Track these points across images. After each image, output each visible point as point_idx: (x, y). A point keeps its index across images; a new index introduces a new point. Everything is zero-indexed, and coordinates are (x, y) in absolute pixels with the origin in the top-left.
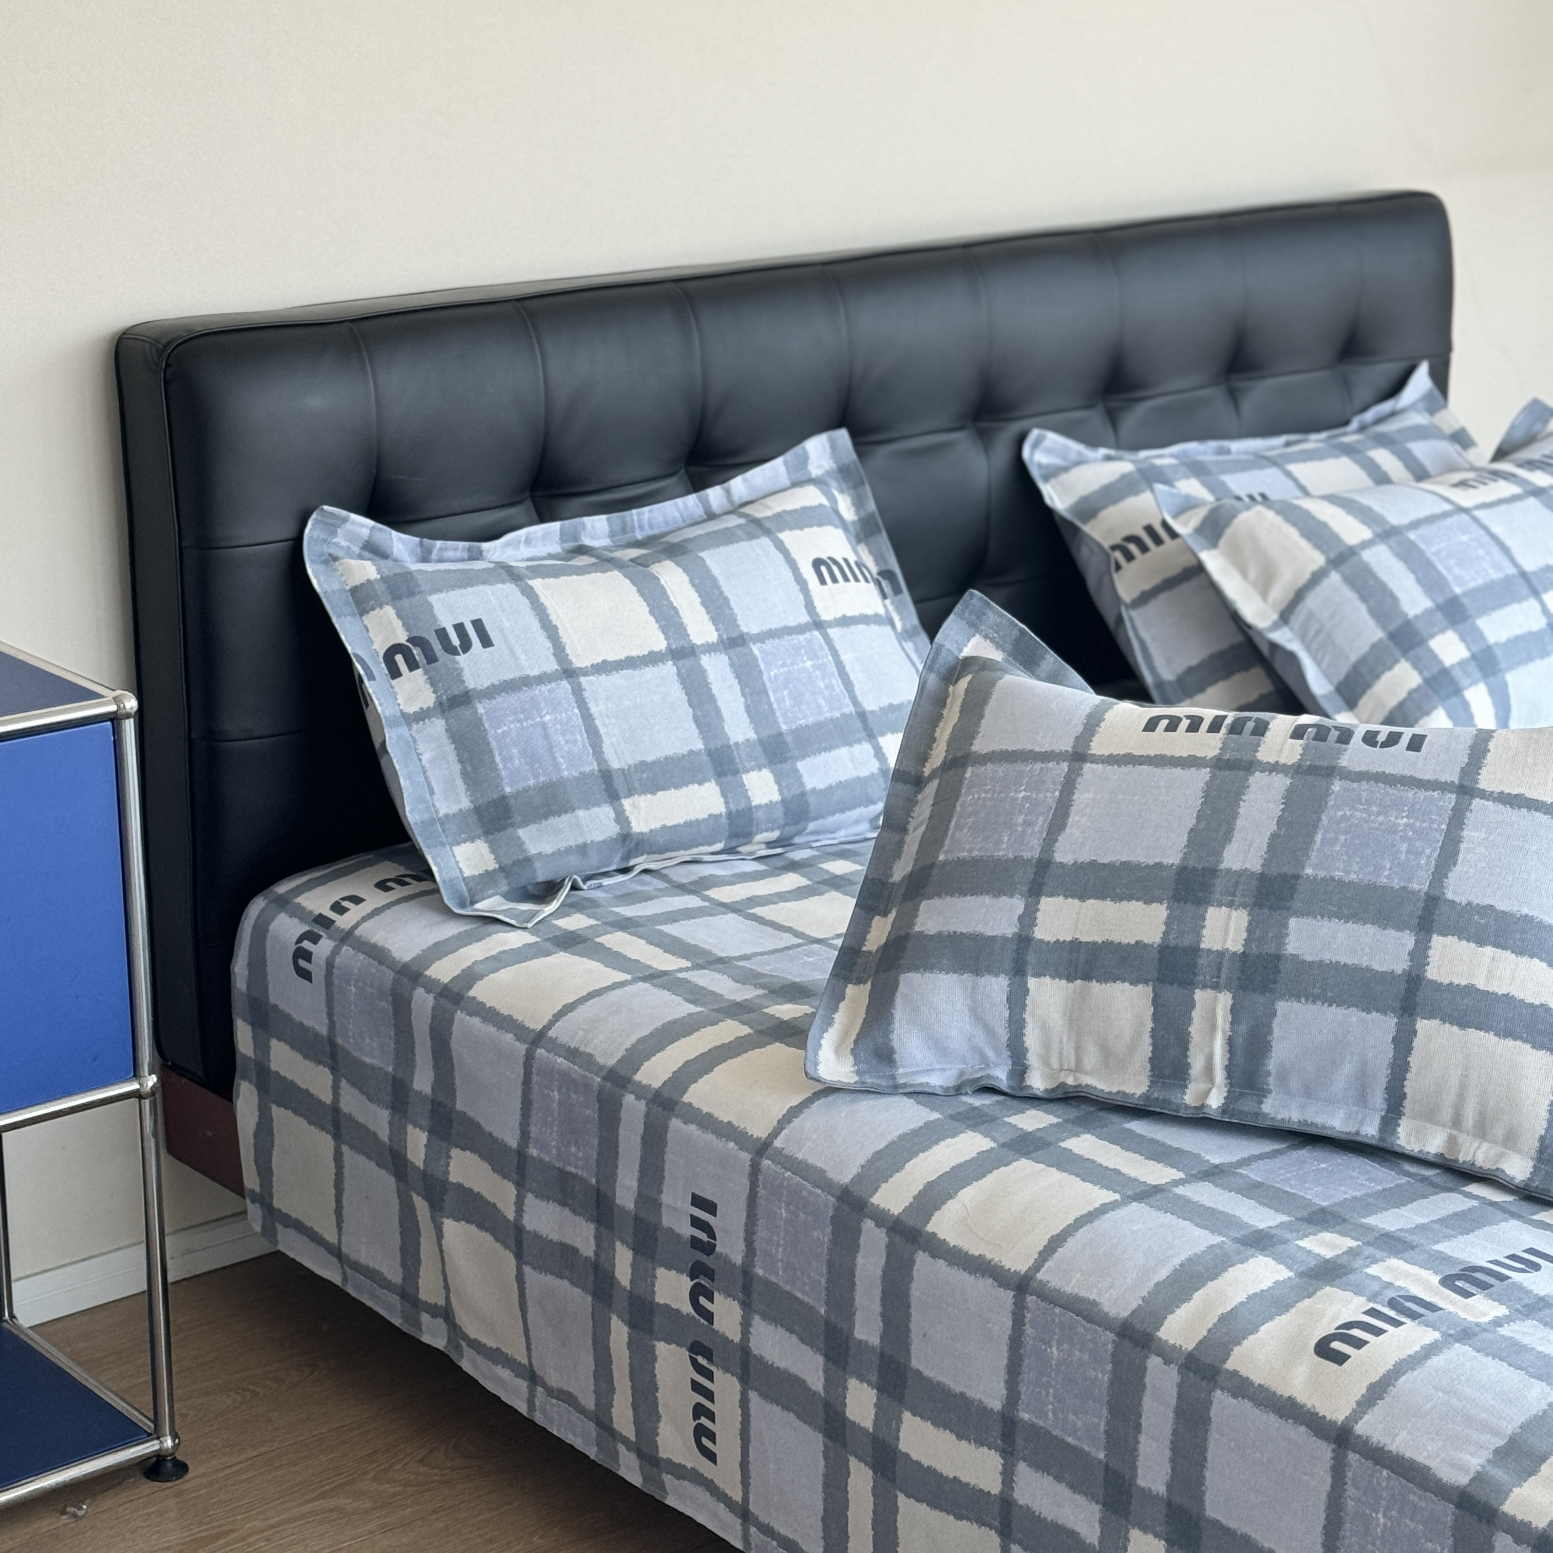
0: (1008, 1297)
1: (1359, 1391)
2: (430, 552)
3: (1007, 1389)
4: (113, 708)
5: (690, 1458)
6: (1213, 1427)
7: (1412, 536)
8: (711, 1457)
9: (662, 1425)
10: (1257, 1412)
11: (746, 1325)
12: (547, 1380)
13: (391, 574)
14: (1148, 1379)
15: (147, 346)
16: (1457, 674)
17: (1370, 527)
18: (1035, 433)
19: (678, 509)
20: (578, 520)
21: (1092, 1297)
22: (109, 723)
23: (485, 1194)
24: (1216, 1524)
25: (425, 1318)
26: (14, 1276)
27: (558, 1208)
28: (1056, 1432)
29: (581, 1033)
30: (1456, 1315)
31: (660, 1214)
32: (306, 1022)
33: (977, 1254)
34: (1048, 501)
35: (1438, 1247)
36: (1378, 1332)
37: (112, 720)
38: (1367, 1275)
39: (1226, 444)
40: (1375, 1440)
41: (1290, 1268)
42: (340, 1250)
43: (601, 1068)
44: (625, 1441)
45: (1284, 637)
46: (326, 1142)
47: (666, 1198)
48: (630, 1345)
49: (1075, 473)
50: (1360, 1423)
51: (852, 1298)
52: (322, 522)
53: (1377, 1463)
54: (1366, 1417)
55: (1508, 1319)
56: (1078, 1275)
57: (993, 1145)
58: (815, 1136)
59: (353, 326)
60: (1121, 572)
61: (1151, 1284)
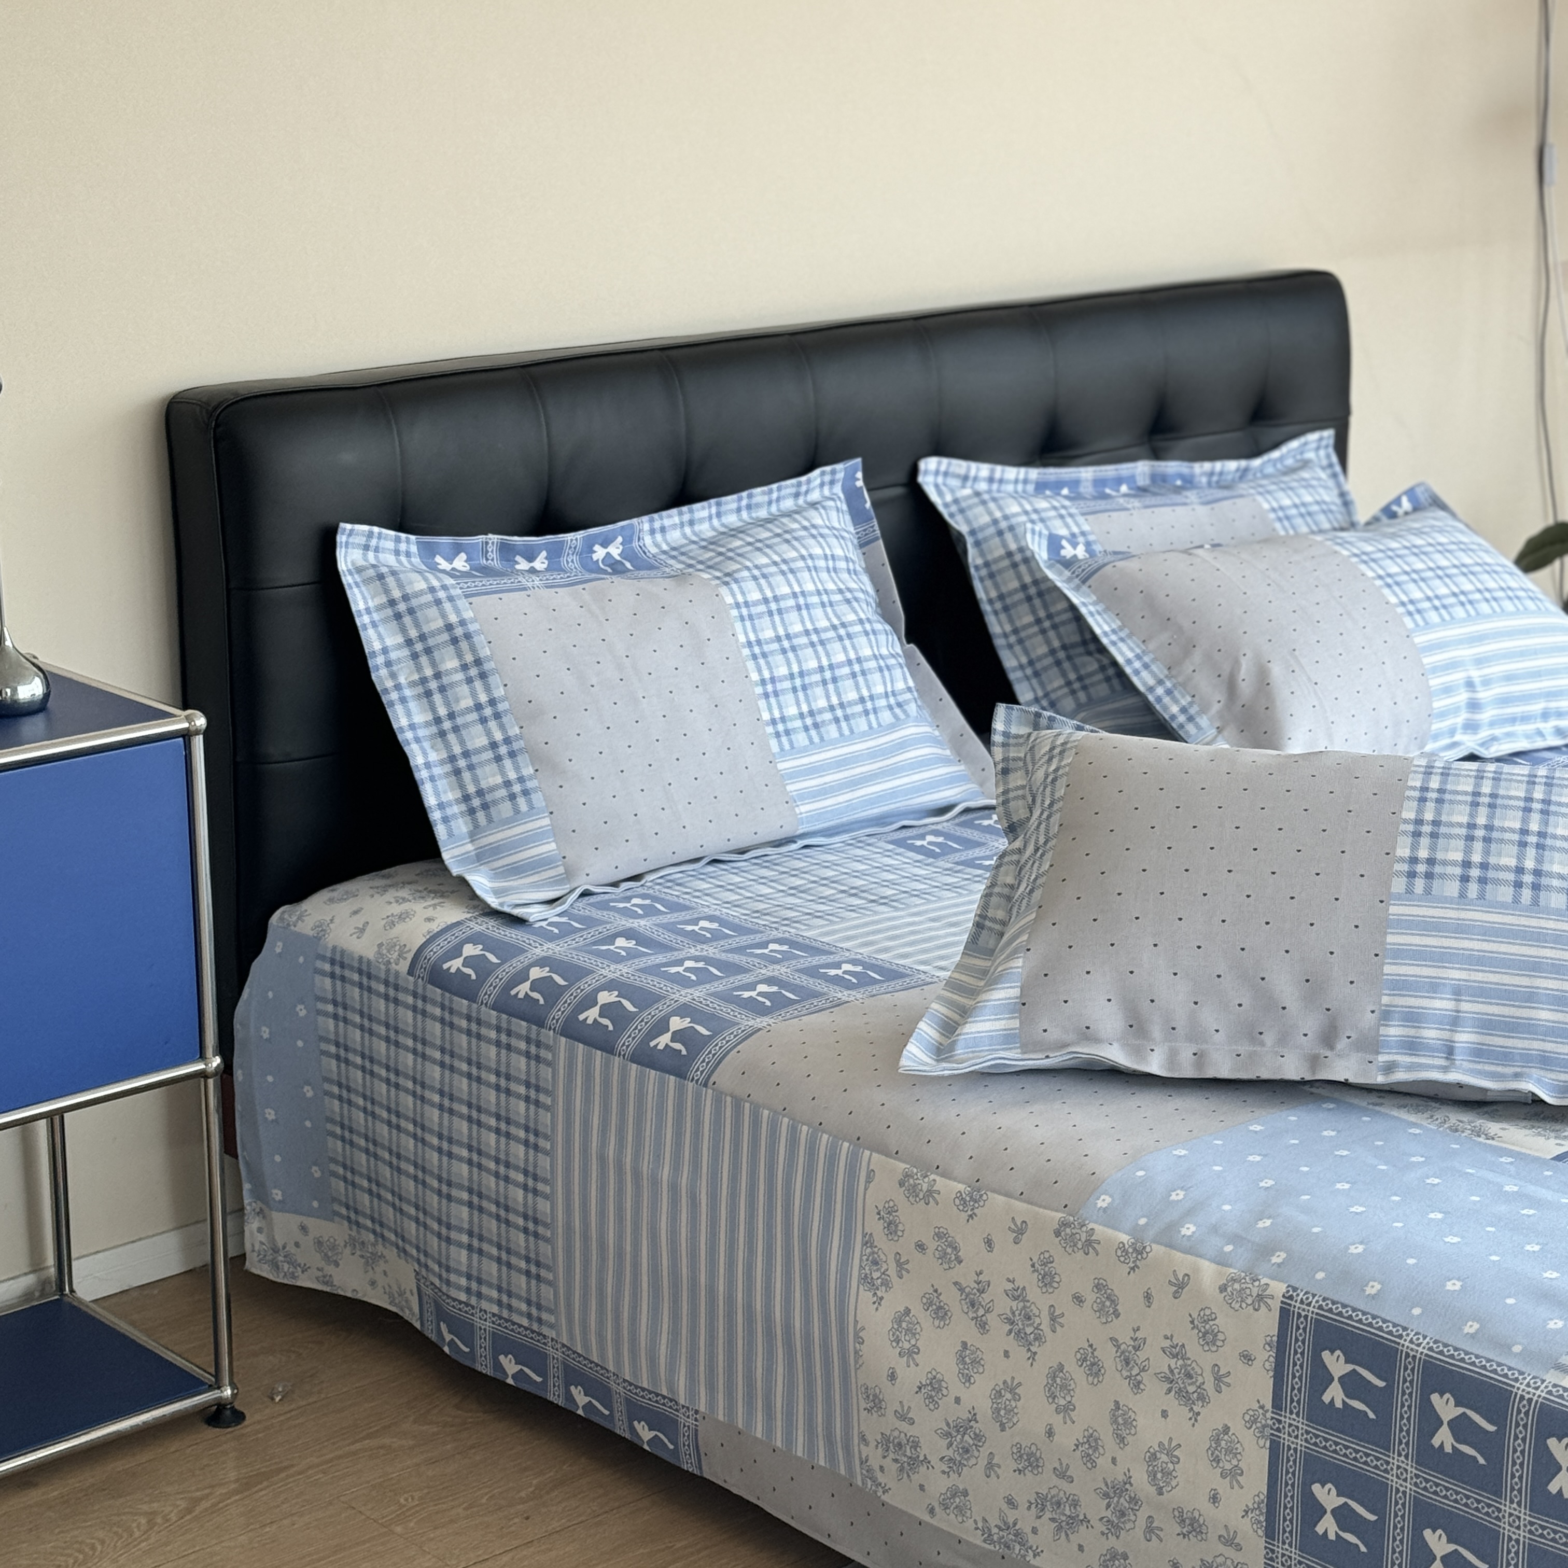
4: (186, 725)
15: (198, 409)
22: (181, 739)
26: (74, 1255)
37: (183, 736)
59: (379, 390)
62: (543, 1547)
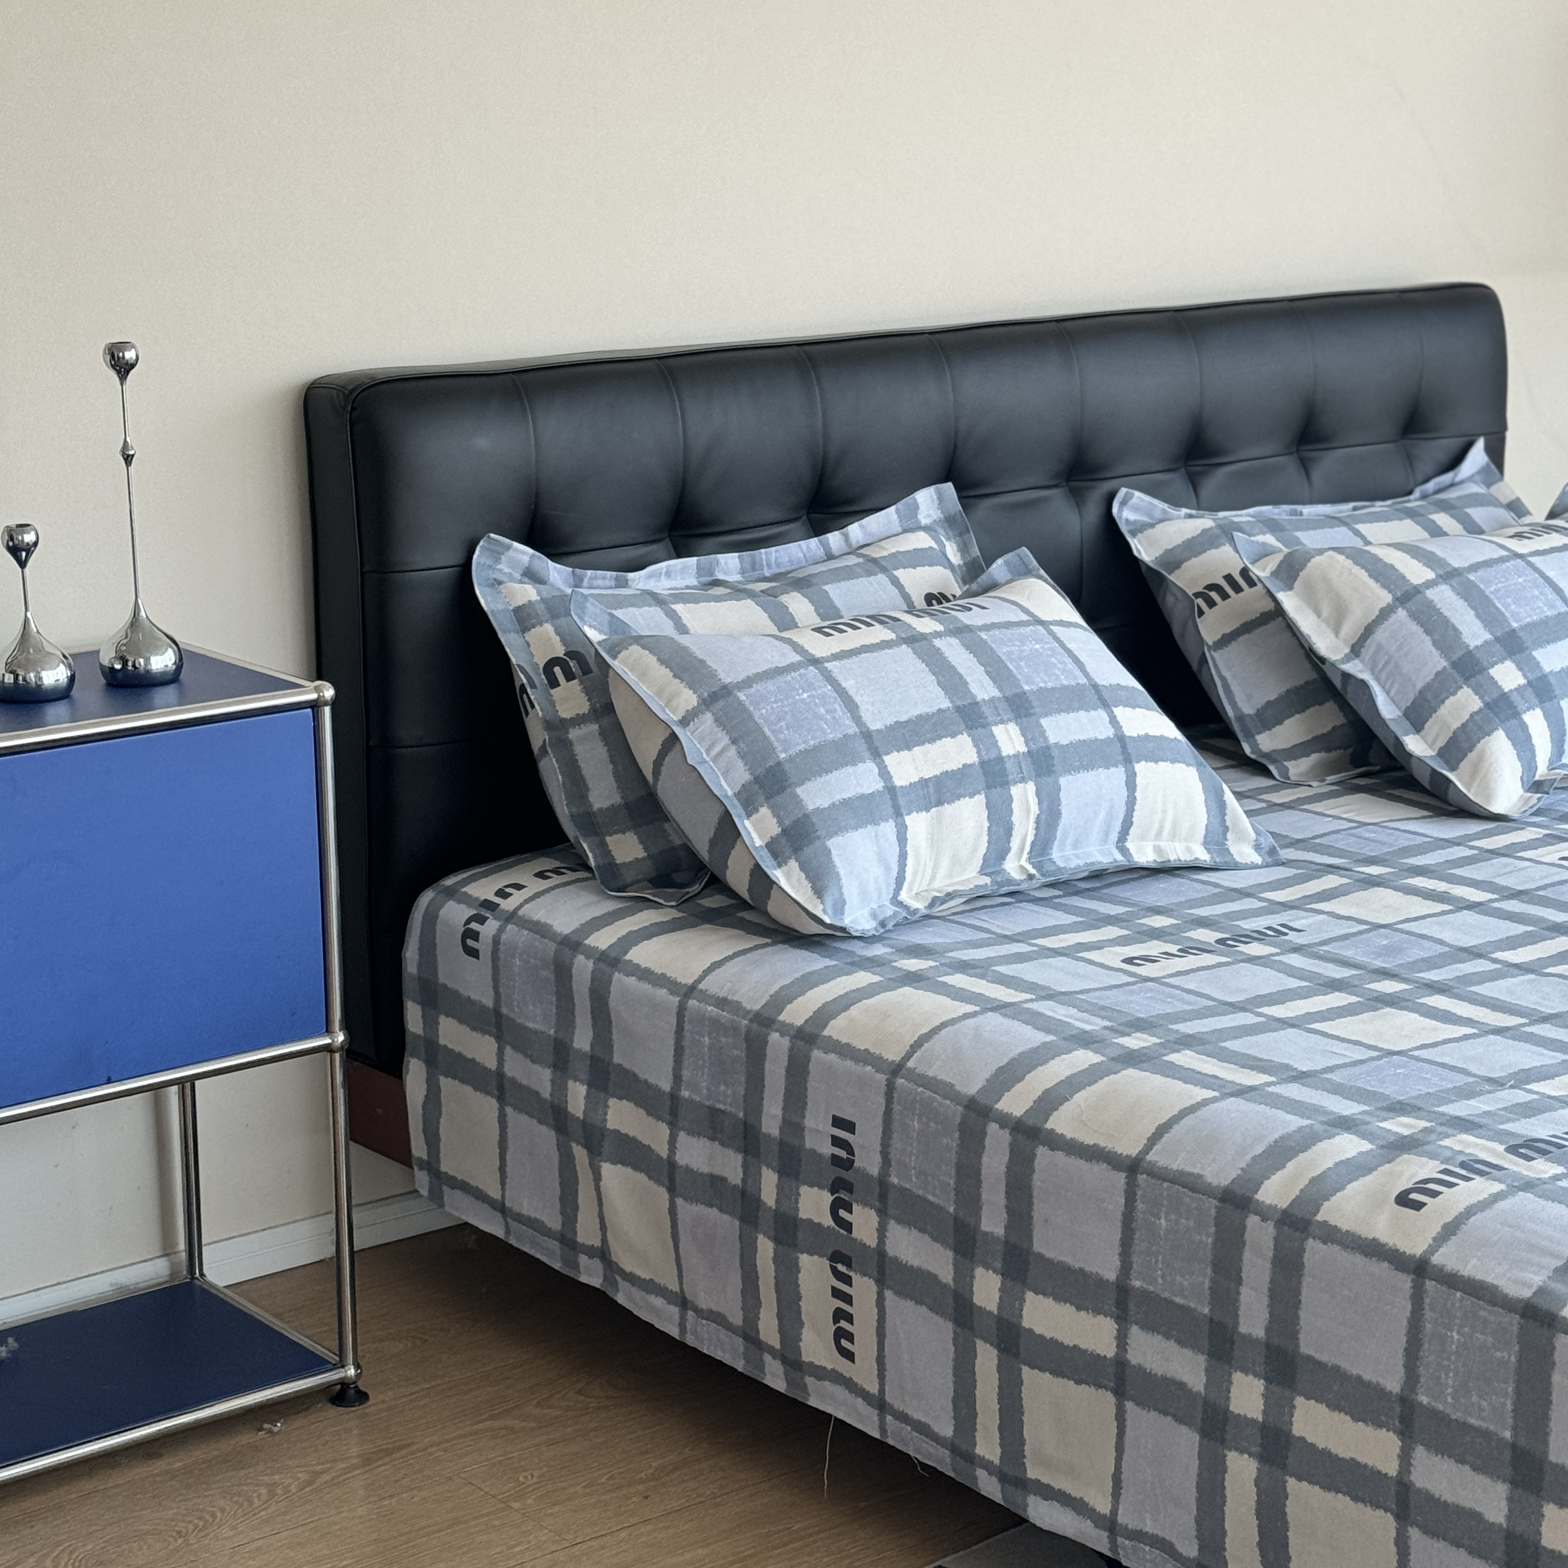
0: (1120, 1178)
1: (1435, 1229)
2: (581, 580)
3: (1121, 1261)
4: (314, 696)
5: (831, 1360)
6: (1307, 1270)
7: (1472, 577)
8: (849, 1356)
9: (804, 1330)
10: (1345, 1254)
11: (882, 1231)
12: (697, 1303)
13: (550, 596)
14: (1248, 1236)
15: (335, 392)
16: (1516, 698)
17: (1432, 569)
18: (1123, 491)
19: (802, 551)
20: (713, 556)
21: (1196, 1171)
22: (309, 710)
23: (640, 1138)
24: (1310, 1359)
25: (583, 1259)
27: (708, 1143)
28: (1166, 1295)
29: (729, 984)
30: (1520, 1173)
31: (803, 1137)
32: (472, 997)
33: (1092, 1143)
34: (1135, 553)
35: (1502, 1127)
36: (1451, 1185)
37: (312, 707)
38: (1441, 1146)
39: (1299, 508)
40: (1449, 1268)
41: (1372, 1142)
42: (503, 1204)
43: (749, 1012)
44: (771, 1350)
45: (1354, 668)
46: (491, 1105)
47: (809, 1122)
48: (776, 1259)
49: (1160, 528)
50: (1436, 1255)
51: (980, 1195)
52: (488, 549)
53: (1450, 1287)
54: (1441, 1250)
56: (1183, 1154)
58: (943, 1057)
59: (515, 377)
61: (1248, 1158)
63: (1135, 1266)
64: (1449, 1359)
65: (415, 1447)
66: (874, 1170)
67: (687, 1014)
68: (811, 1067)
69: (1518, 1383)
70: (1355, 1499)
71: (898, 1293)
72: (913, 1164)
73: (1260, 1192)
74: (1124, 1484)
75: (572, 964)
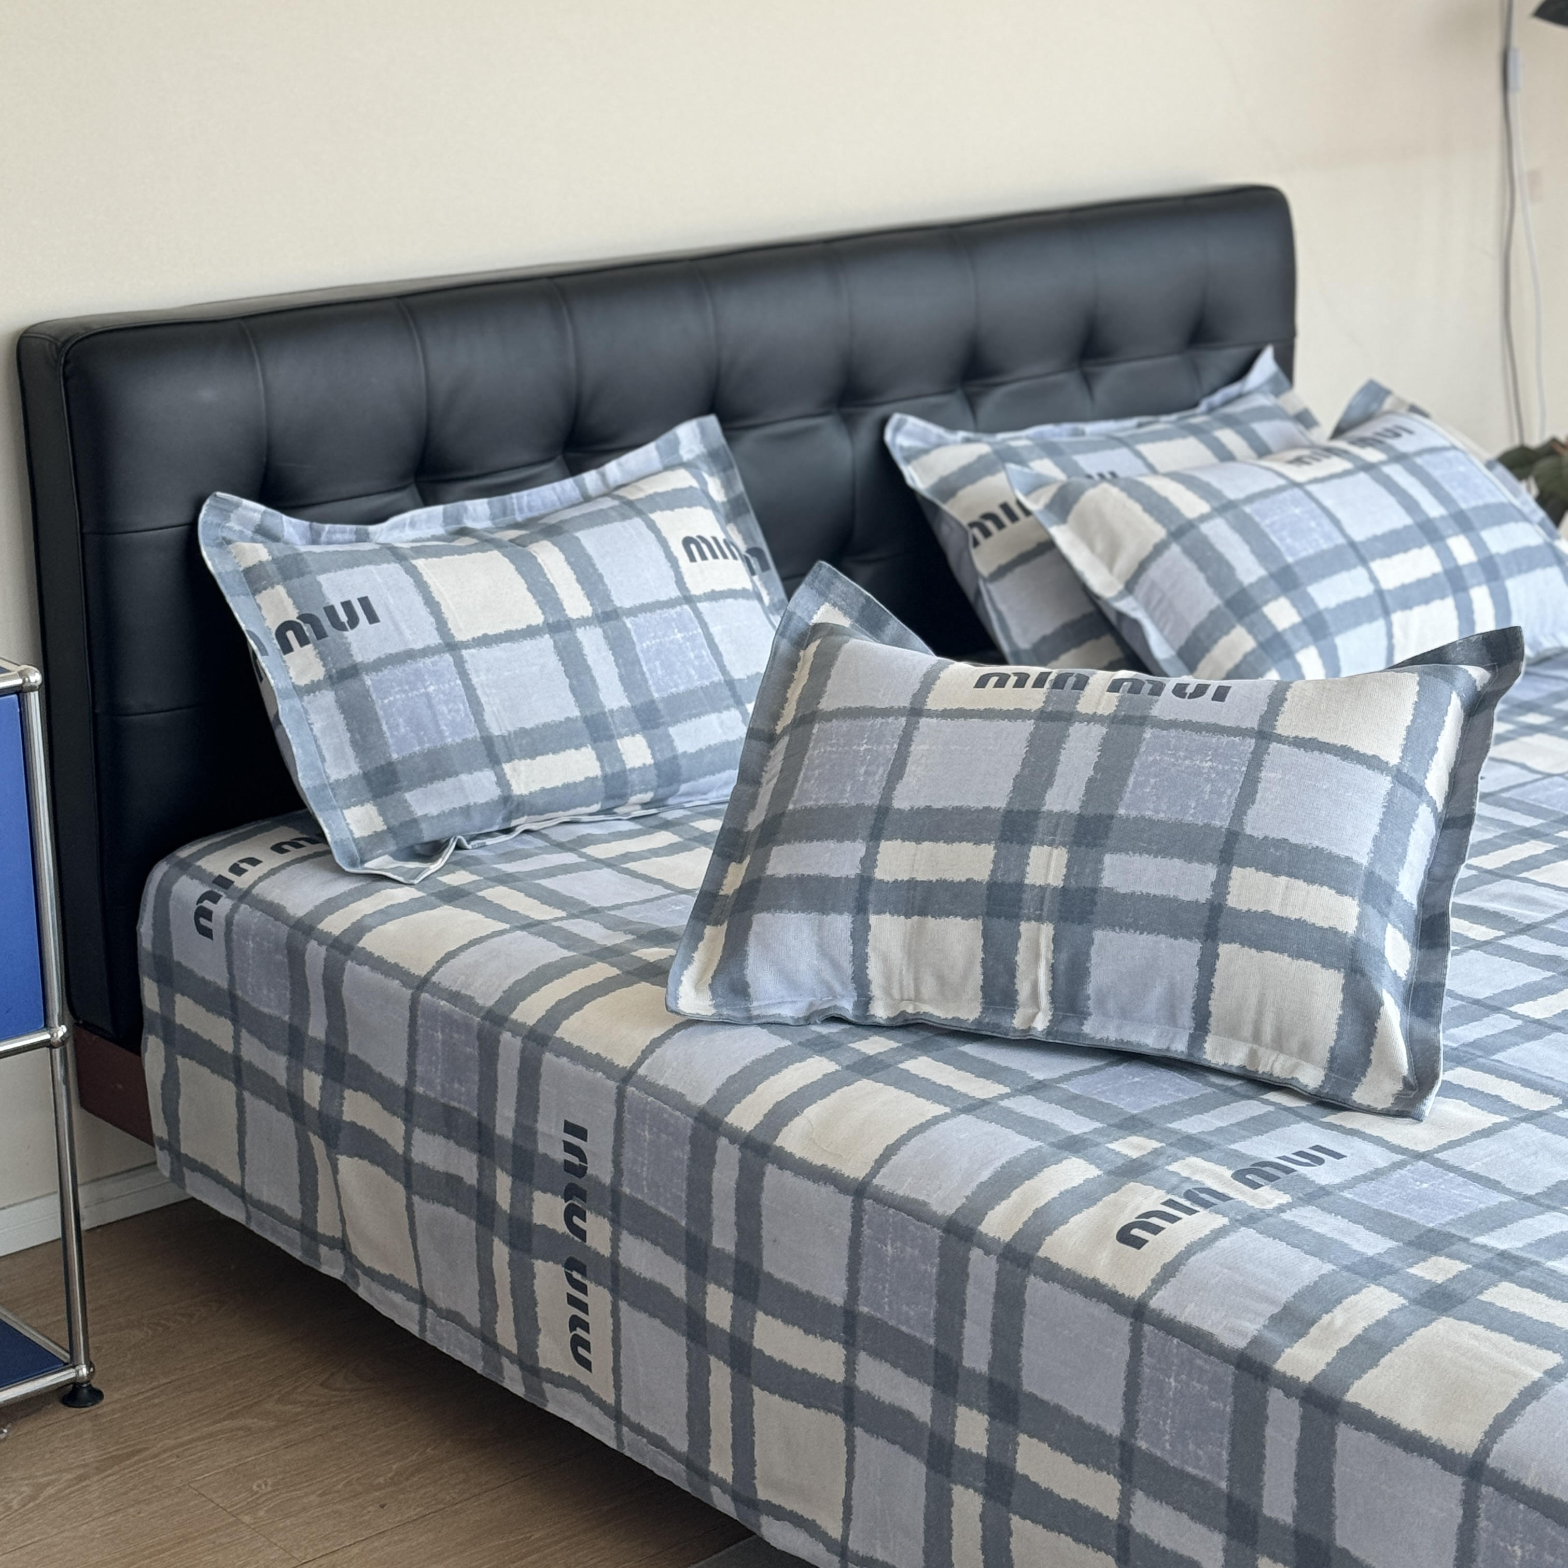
0: (847, 1202)
1: (1154, 1270)
2: (319, 534)
3: (848, 1286)
4: (19, 681)
5: (569, 1367)
6: (1028, 1308)
7: (1248, 509)
8: (587, 1364)
9: (540, 1337)
10: (1065, 1293)
11: (615, 1241)
12: (436, 1302)
13: (282, 556)
14: (971, 1269)
15: (47, 344)
16: (1289, 637)
17: (1208, 501)
18: (896, 417)
20: (460, 503)
21: (921, 1198)
22: (15, 696)
23: (377, 1132)
24: (1032, 1396)
25: (323, 1250)
27: (443, 1141)
28: (892, 1323)
29: (462, 978)
31: (535, 1142)
32: (207, 977)
33: (820, 1164)
34: (909, 481)
35: (1232, 1147)
36: (1173, 1219)
37: (17, 693)
38: (1168, 1171)
39: (1081, 426)
40: (1166, 1313)
41: (1098, 1166)
42: (243, 1190)
43: (482, 1008)
44: (508, 1354)
45: (1128, 606)
46: (226, 1089)
47: (541, 1127)
48: (511, 1265)
49: (935, 454)
50: (1154, 1298)
51: (710, 1211)
52: (215, 508)
53: (1168, 1333)
54: (1160, 1293)
55: (1290, 1206)
56: (909, 1180)
57: (838, 1067)
58: (675, 1064)
59: (243, 323)
60: (979, 548)
61: (974, 1185)
62: (396, 1538)
63: (862, 1292)
64: (1167, 1406)
65: (146, 1453)
66: (607, 1179)
67: (420, 1007)
68: (543, 1070)
69: (1233, 1433)
70: (1077, 1540)
71: (632, 1304)
72: (644, 1175)
73: (984, 1223)
74: (854, 1510)
75: (305, 950)
